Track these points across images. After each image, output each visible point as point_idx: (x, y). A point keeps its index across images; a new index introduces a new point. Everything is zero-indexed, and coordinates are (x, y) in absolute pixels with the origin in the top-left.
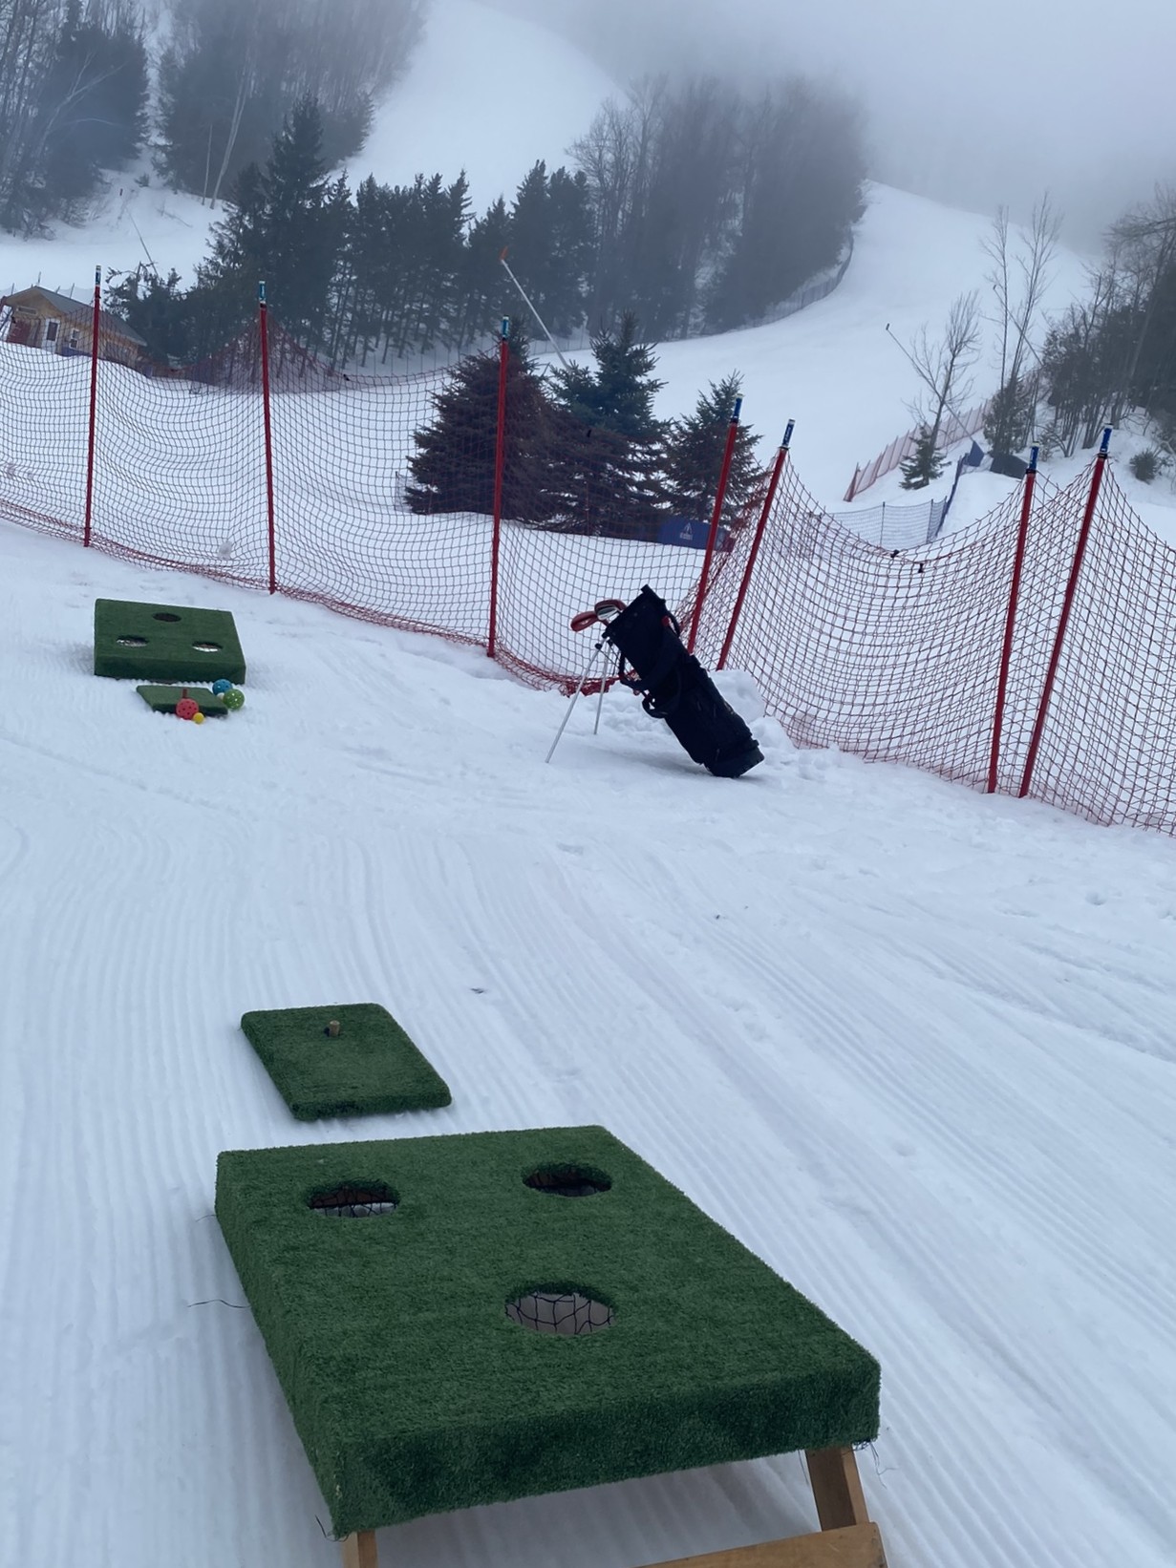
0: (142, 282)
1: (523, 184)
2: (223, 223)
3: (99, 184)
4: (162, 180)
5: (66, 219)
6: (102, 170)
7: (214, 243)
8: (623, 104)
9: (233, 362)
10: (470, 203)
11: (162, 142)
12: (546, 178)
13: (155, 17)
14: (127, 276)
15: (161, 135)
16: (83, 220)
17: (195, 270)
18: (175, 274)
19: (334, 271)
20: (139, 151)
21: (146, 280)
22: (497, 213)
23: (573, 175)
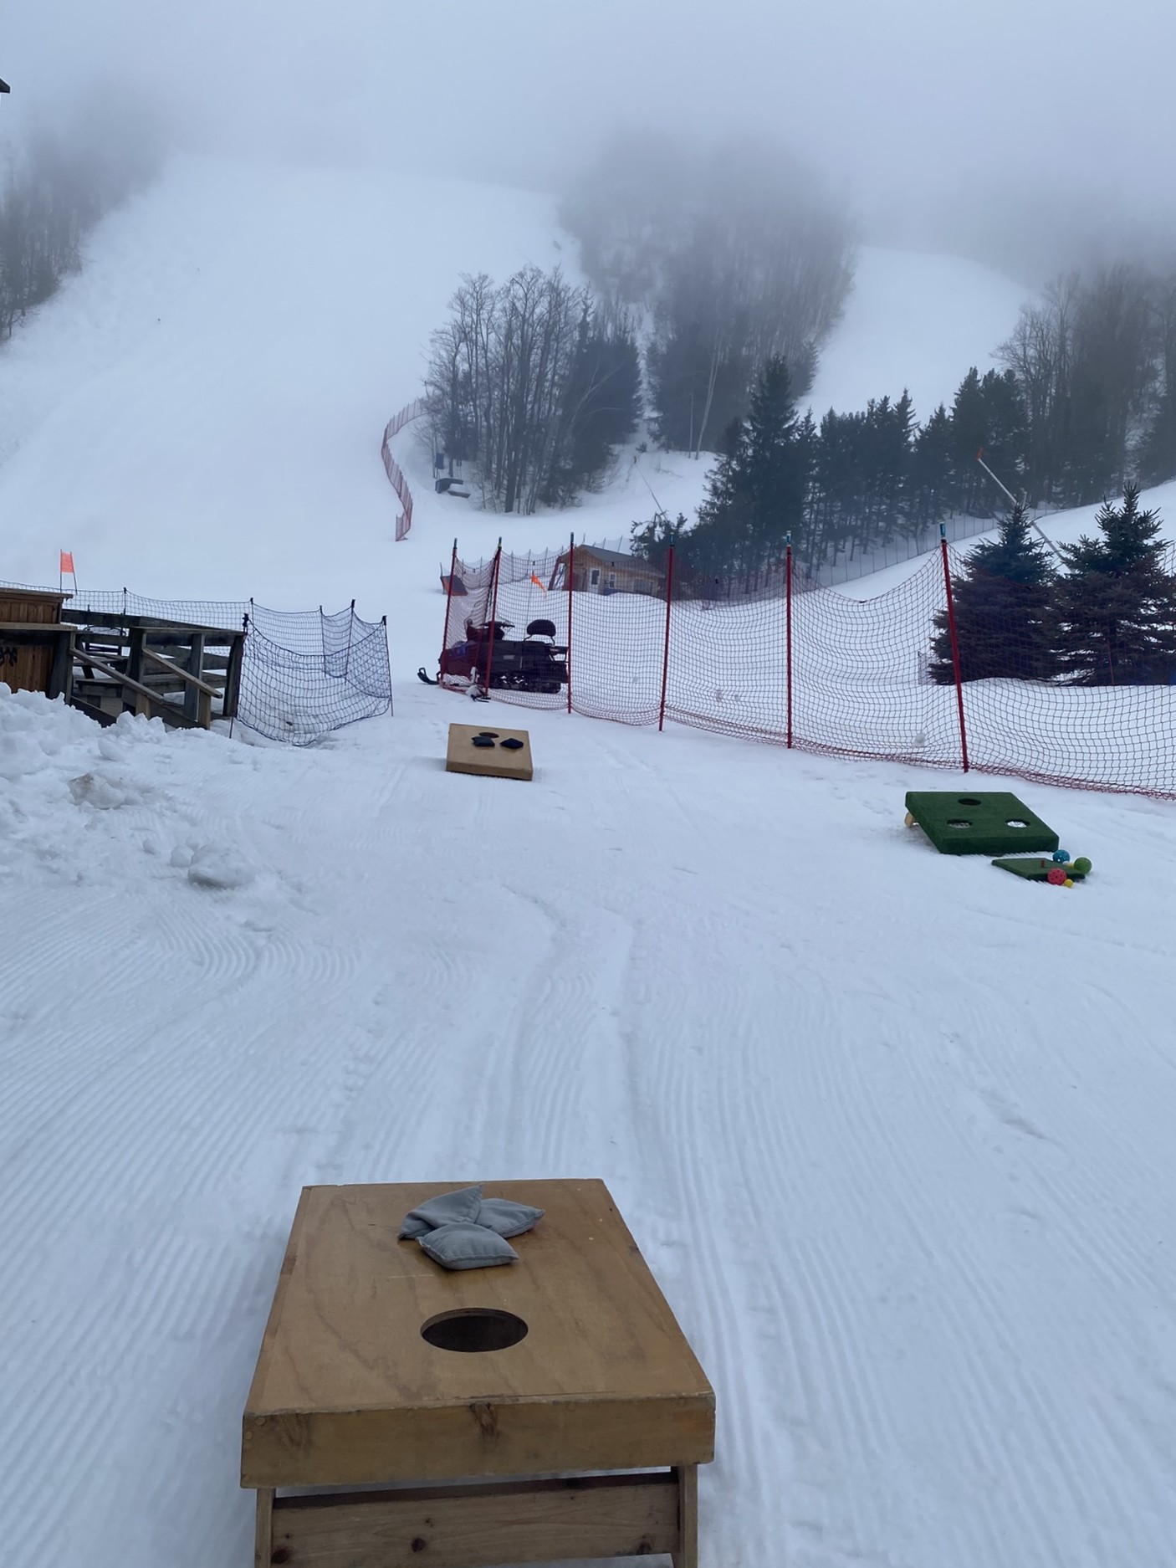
0: (658, 528)
1: (960, 390)
2: (716, 470)
3: (610, 457)
4: (656, 445)
5: (589, 489)
6: (611, 446)
7: (709, 486)
8: (1039, 305)
9: (730, 579)
10: (914, 415)
11: (655, 415)
12: (979, 381)
13: (641, 320)
14: (645, 525)
15: (654, 409)
16: (600, 487)
17: (696, 512)
18: (682, 517)
19: (807, 492)
20: (637, 425)
21: (661, 526)
22: (939, 418)
23: (1002, 374)
